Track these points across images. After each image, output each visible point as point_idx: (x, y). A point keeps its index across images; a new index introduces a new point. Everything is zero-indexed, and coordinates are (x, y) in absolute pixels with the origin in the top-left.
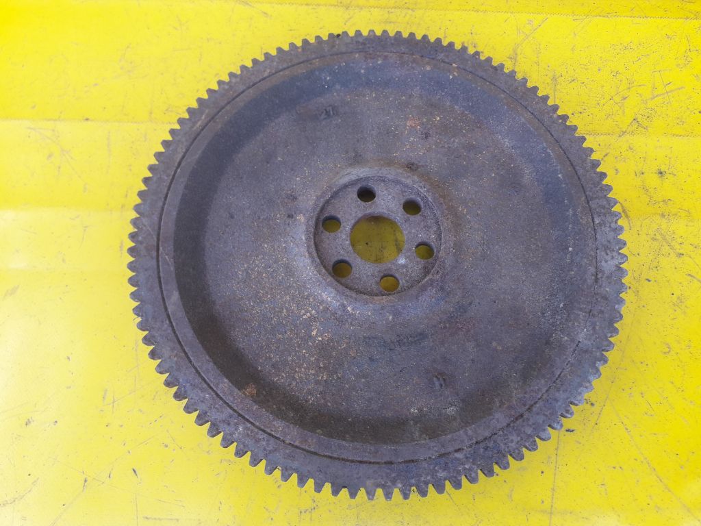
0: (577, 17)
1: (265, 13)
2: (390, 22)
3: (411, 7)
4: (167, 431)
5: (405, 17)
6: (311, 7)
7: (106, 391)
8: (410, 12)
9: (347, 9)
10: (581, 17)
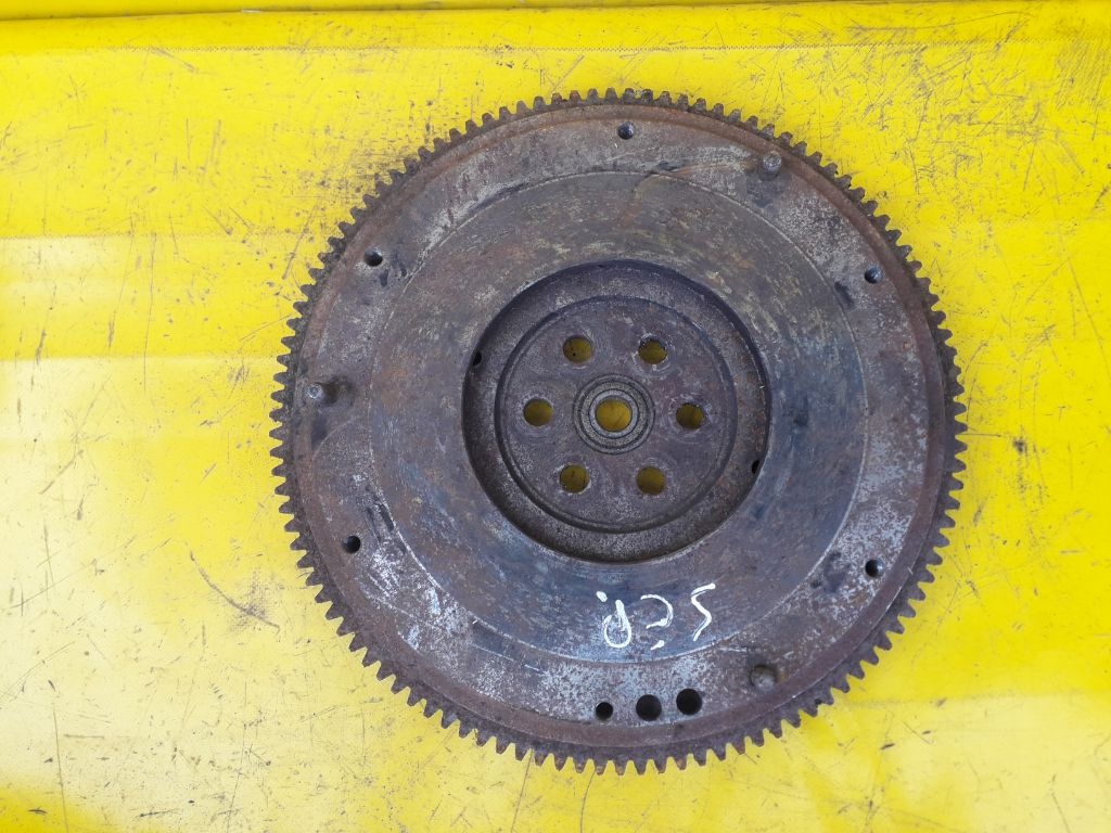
0: (627, 53)
1: (190, 66)
2: (363, 71)
3: (392, 45)
4: (88, 636)
5: (383, 61)
6: (252, 52)
7: (13, 590)
8: (390, 53)
9: (302, 52)
10: (630, 53)
